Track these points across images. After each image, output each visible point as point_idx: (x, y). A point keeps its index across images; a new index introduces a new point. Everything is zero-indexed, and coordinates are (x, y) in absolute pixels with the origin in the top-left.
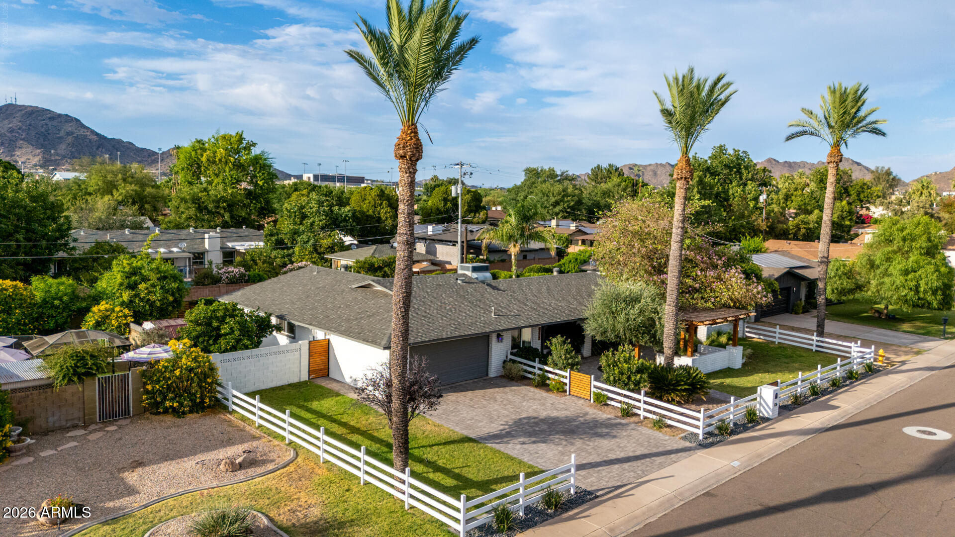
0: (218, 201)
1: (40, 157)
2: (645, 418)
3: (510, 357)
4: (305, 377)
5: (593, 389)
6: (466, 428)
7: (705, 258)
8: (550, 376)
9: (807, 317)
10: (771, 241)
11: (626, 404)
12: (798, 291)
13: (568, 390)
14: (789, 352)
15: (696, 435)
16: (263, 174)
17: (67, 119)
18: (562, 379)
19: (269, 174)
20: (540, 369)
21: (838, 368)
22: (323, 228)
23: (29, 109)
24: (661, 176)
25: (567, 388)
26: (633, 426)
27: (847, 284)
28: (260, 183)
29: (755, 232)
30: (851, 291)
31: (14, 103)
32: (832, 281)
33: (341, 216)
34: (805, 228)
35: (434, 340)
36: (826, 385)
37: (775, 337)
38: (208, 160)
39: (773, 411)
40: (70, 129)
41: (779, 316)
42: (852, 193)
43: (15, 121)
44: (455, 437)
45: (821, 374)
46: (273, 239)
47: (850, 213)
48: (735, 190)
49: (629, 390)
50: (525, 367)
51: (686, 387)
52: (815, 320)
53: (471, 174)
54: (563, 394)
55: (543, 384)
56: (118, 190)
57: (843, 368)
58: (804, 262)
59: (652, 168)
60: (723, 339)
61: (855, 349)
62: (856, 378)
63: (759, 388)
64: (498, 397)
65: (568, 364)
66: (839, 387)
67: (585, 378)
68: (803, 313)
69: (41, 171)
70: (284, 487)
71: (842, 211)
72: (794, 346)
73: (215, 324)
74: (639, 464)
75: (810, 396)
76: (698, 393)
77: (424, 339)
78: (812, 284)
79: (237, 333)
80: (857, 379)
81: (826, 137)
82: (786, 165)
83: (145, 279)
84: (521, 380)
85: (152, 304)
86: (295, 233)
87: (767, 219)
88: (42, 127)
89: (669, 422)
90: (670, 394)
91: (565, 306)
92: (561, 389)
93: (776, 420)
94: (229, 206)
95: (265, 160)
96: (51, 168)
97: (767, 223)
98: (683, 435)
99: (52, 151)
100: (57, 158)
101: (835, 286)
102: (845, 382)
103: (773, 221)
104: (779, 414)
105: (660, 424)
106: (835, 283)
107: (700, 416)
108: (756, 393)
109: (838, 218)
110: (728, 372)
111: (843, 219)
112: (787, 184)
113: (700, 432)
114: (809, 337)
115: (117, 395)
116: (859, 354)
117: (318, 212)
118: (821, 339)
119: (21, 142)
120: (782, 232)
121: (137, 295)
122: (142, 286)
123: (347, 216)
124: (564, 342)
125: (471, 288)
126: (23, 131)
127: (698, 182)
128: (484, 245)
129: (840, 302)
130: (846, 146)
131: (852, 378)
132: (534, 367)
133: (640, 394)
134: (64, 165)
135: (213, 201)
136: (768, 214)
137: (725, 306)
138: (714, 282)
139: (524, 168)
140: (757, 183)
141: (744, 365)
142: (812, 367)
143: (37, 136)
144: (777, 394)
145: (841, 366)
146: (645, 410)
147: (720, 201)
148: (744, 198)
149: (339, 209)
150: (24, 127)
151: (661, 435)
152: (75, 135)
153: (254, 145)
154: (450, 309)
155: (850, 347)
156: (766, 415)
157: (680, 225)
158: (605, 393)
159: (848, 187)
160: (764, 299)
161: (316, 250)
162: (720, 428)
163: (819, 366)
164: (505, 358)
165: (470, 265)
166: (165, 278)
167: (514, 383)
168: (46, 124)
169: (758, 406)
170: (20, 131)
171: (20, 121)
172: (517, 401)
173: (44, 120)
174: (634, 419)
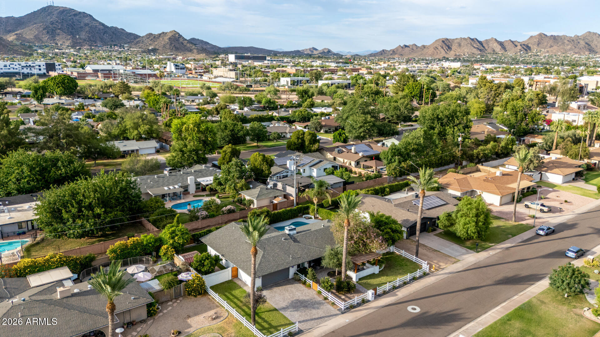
1: (70, 40)
2: (330, 301)
3: (297, 272)
4: (230, 278)
5: (318, 289)
6: (276, 305)
8: (307, 281)
11: (326, 295)
13: (312, 287)
17: (85, 15)
18: (310, 283)
20: (305, 278)
21: (408, 277)
23: (61, 9)
24: (463, 46)
26: (326, 304)
31: (52, 5)
37: (403, 254)
38: (185, 129)
39: (372, 298)
40: (86, 22)
43: (54, 17)
44: (272, 309)
45: (399, 280)
46: (217, 181)
49: (327, 291)
50: (300, 277)
51: (346, 289)
54: (310, 288)
55: (305, 283)
57: (414, 275)
59: (458, 41)
64: (289, 289)
65: (312, 279)
66: (405, 285)
67: (316, 284)
68: (432, 232)
69: (72, 50)
70: (225, 326)
72: (408, 259)
73: (203, 262)
74: (320, 320)
75: (392, 290)
77: (265, 274)
79: (209, 265)
80: (416, 280)
83: (177, 235)
84: (299, 281)
85: (179, 244)
88: (70, 20)
89: (336, 303)
92: (310, 286)
93: (373, 301)
96: (78, 48)
98: (339, 308)
99: (77, 37)
100: (81, 41)
102: (409, 282)
105: (333, 304)
107: (343, 304)
110: (372, 275)
113: (343, 308)
114: (413, 256)
115: (179, 291)
118: (416, 258)
119: (59, 31)
121: (175, 241)
122: (176, 238)
124: (312, 270)
125: (286, 243)
126: (59, 23)
131: (414, 279)
132: (303, 277)
133: (330, 293)
134: (85, 46)
141: (379, 272)
142: (405, 272)
143: (68, 26)
144: (373, 294)
146: (330, 299)
150: (59, 21)
151: (332, 308)
152: (90, 26)
154: (277, 256)
156: (369, 300)
158: (321, 291)
161: (235, 188)
162: (350, 306)
164: (295, 273)
166: (183, 234)
167: (297, 282)
168: (73, 19)
170: (57, 24)
171: (57, 17)
172: (295, 291)
173: (71, 16)
174: (327, 301)
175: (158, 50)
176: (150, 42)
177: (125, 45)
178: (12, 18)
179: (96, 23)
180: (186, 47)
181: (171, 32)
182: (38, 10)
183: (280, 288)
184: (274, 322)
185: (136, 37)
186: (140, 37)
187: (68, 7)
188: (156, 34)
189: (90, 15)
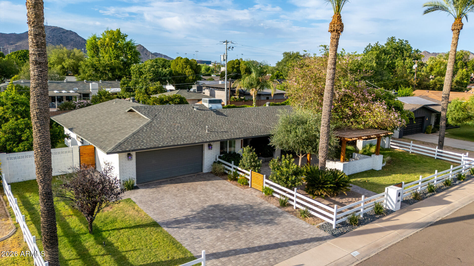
0: (105, 67)
2: (297, 208)
3: (218, 159)
5: (265, 185)
7: (360, 95)
8: (241, 174)
9: (434, 135)
10: (417, 90)
11: (284, 196)
12: (430, 120)
13: (250, 184)
14: (418, 159)
15: (331, 225)
16: (131, 52)
18: (246, 176)
19: (135, 52)
20: (234, 169)
21: (451, 172)
22: (151, 80)
23: (53, 28)
25: (250, 182)
26: (286, 214)
27: (461, 115)
28: (129, 57)
29: (407, 85)
30: (464, 119)
32: (452, 113)
33: (163, 73)
34: (439, 84)
35: (151, 148)
36: (440, 184)
37: (409, 149)
38: (101, 44)
39: (396, 205)
40: (72, 37)
41: (416, 135)
42: (469, 66)
45: (437, 176)
46: (125, 86)
47: (467, 76)
48: (399, 62)
49: (287, 187)
50: (226, 167)
51: (332, 185)
52: (438, 138)
53: (233, 48)
54: (246, 186)
55: (235, 178)
56: (65, 62)
57: (455, 172)
58: (435, 102)
60: (373, 150)
61: (464, 158)
62: (464, 179)
63: (386, 188)
65: (252, 166)
66: (451, 186)
67: (260, 176)
68: (432, 133)
71: (462, 75)
72: (422, 155)
74: (274, 252)
75: (428, 193)
76: (341, 189)
77: (143, 147)
78: (438, 115)
80: (465, 181)
81: (452, 12)
82: (434, 54)
84: (222, 175)
86: (136, 83)
87: (417, 79)
89: (313, 213)
90: (319, 190)
91: (263, 126)
92: (246, 183)
94: (111, 69)
95: (132, 44)
97: (416, 81)
98: (321, 224)
101: (454, 116)
102: (455, 182)
103: (421, 80)
104: (402, 207)
105: (305, 214)
106: (454, 114)
107: (334, 211)
108: (384, 191)
109: (460, 79)
110: (372, 173)
111: (463, 79)
112: (432, 62)
113: (333, 223)
114: (433, 149)
116: (467, 162)
117: (149, 71)
118: (441, 151)
120: (426, 86)
123: (166, 73)
124: (251, 151)
125: (201, 113)
127: (376, 57)
128: (237, 89)
129: (457, 127)
130: (467, 19)
131: (460, 178)
132: (231, 167)
133: (294, 191)
135: (103, 66)
136: (418, 76)
137: (371, 127)
138: (364, 111)
139: (283, 52)
140: (413, 58)
141: (383, 168)
142: (431, 171)
143: (57, 41)
144: (399, 194)
145: (453, 171)
146: (297, 203)
147: (390, 69)
148: (403, 67)
149: (162, 70)
150: (51, 37)
151: (304, 223)
153: (126, 36)
154: (178, 127)
155: (461, 157)
156: (391, 208)
157: (332, 67)
158: (272, 188)
159: (467, 62)
160: (399, 123)
162: (351, 219)
163: (436, 171)
164: (215, 160)
165: (208, 99)
167: (218, 177)
168: (61, 35)
169: (385, 201)
170: (49, 39)
171: (49, 34)
172: (211, 191)
173: (60, 33)
174: (289, 209)
178: (14, 34)
183: (180, 185)
184: (135, 254)
187: (58, 26)
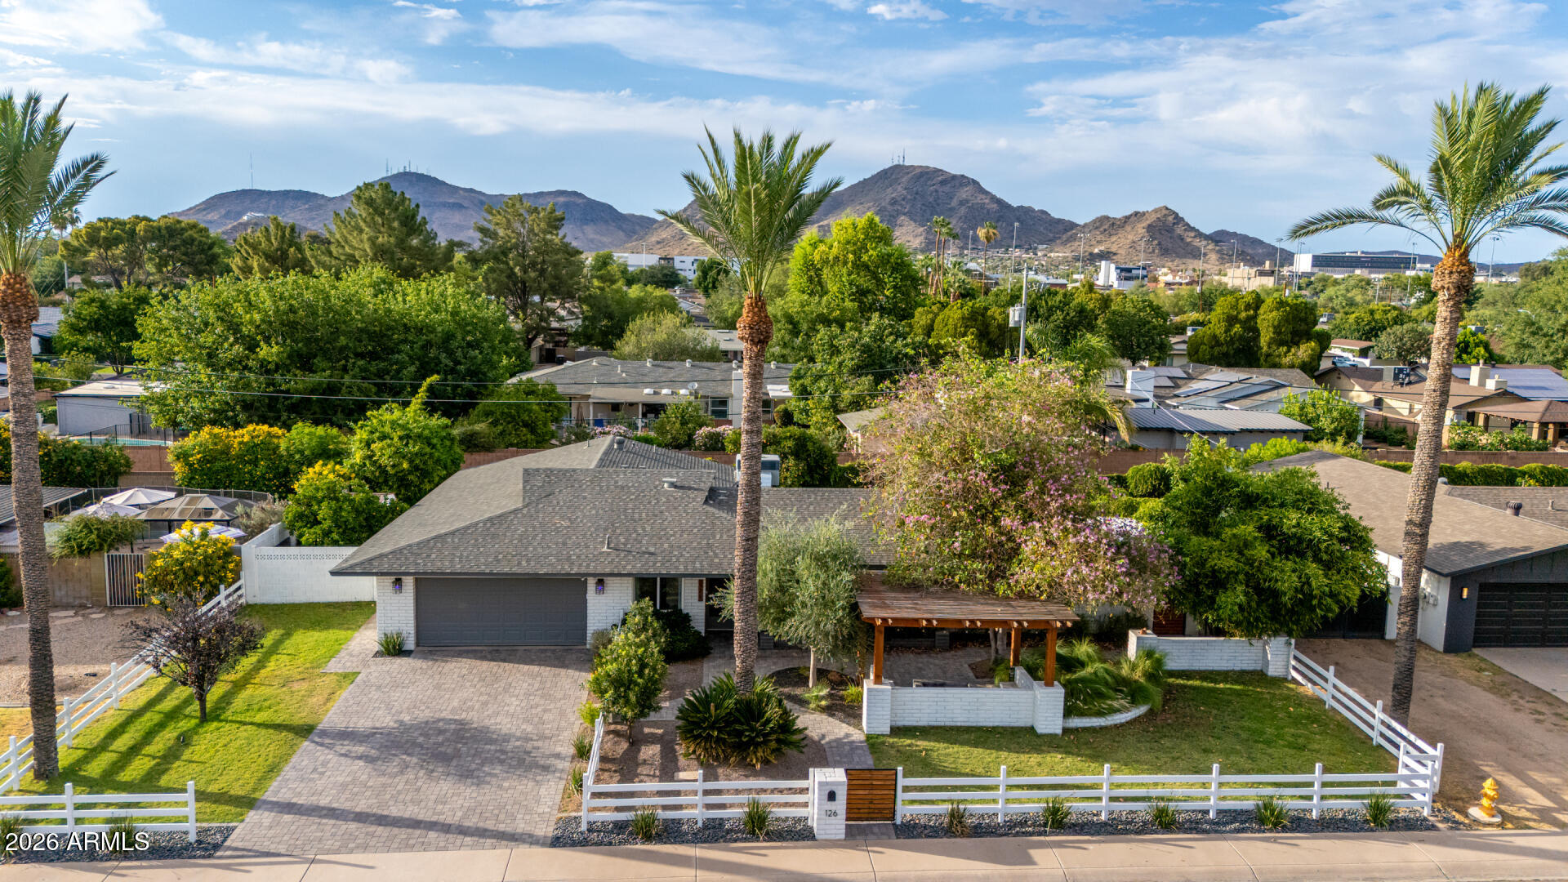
17: (962, 181)
23: (919, 171)
37: (1326, 692)
39: (821, 823)
43: (900, 189)
45: (1117, 787)
61: (1403, 759)
72: (1348, 722)
113: (583, 817)
114: (1370, 707)
115: (129, 578)
118: (1386, 719)
119: (904, 217)
126: (907, 202)
143: (923, 208)
144: (832, 793)
150: (909, 197)
152: (970, 204)
170: (904, 202)
171: (906, 189)
173: (934, 185)
175: (1115, 254)
176: (1099, 238)
177: (1040, 247)
179: (984, 197)
180: (1190, 248)
181: (1156, 211)
182: (873, 177)
185: (1072, 226)
186: (1078, 225)
188: (1119, 216)
189: (974, 181)
